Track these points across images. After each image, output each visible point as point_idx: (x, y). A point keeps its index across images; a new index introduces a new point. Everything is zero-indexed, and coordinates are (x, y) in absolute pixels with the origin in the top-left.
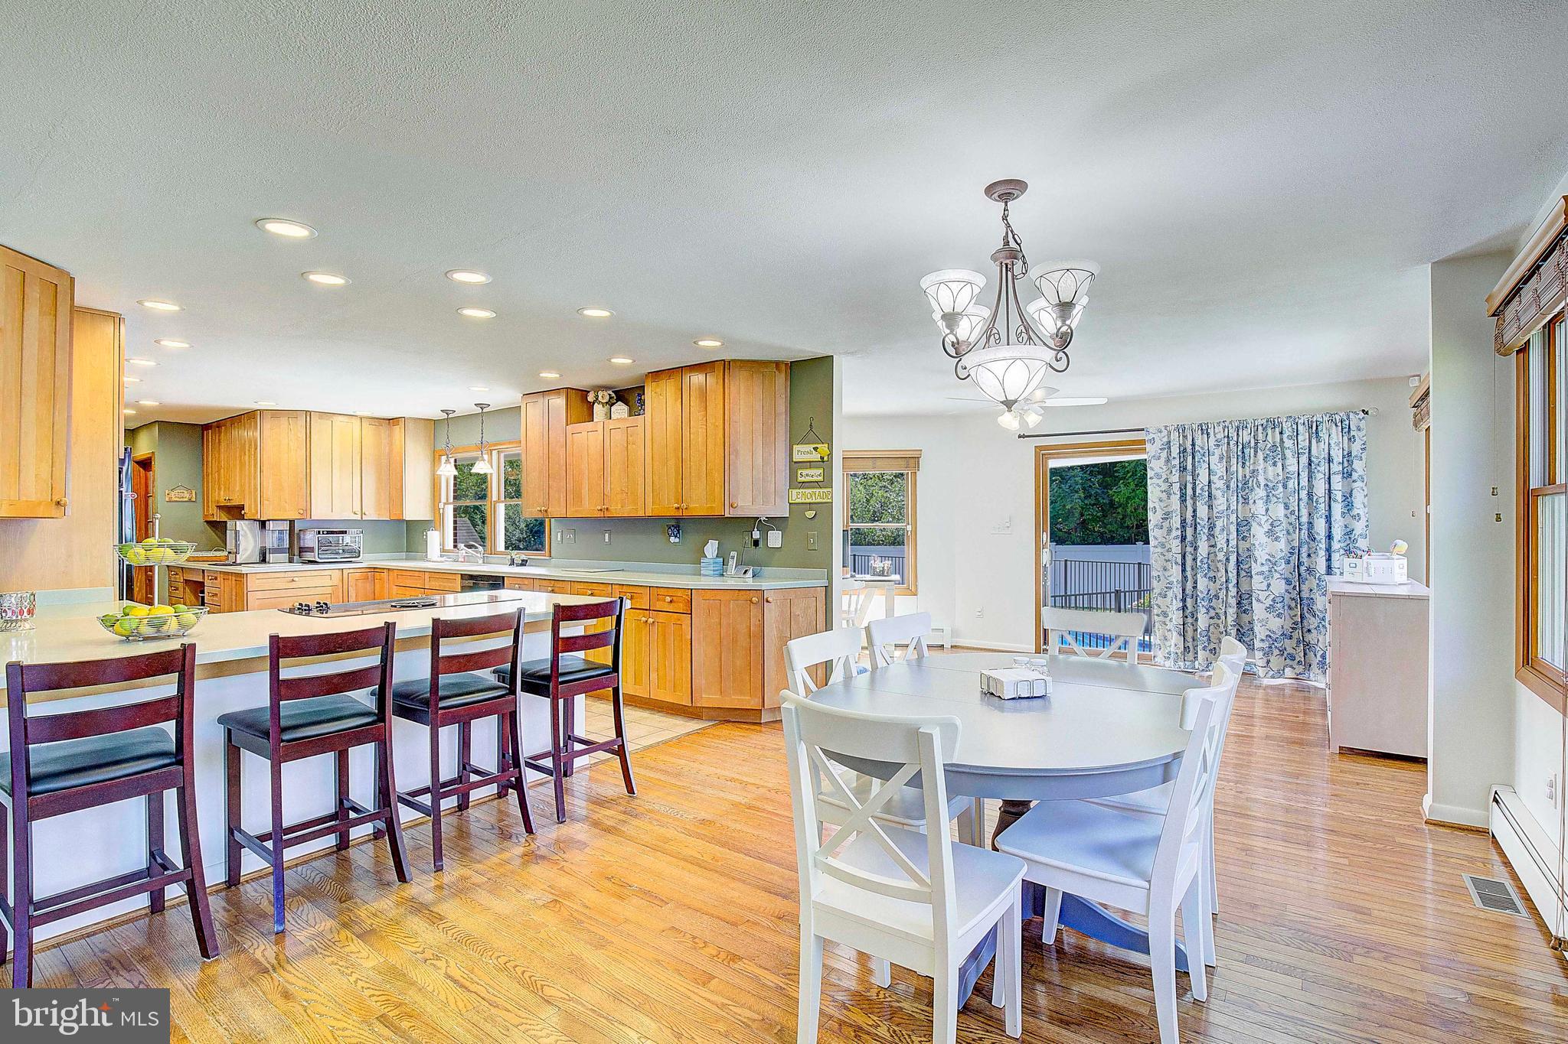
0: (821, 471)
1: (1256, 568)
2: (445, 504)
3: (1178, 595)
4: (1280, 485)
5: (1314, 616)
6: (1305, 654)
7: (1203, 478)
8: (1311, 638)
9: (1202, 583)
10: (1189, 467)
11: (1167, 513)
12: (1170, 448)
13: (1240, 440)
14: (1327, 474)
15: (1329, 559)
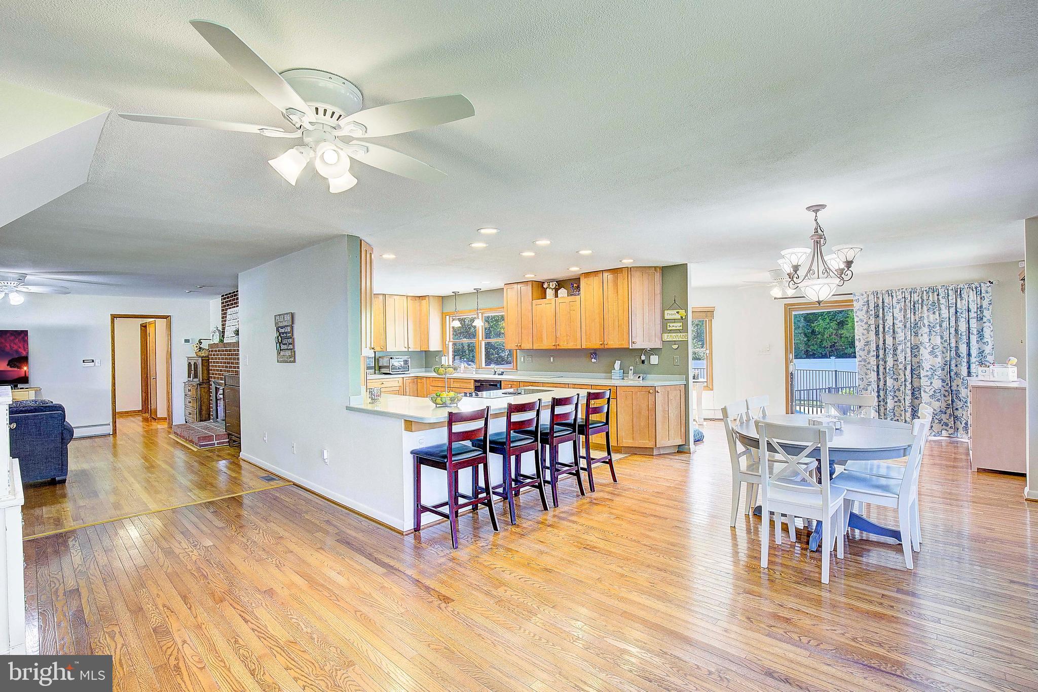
0: (681, 324)
1: (923, 373)
2: (449, 342)
3: (875, 389)
4: (938, 325)
5: (960, 401)
6: (955, 423)
7: (889, 322)
8: (958, 413)
9: (890, 382)
10: (881, 315)
11: (868, 342)
12: (868, 304)
13: (912, 299)
14: (967, 318)
15: (969, 368)
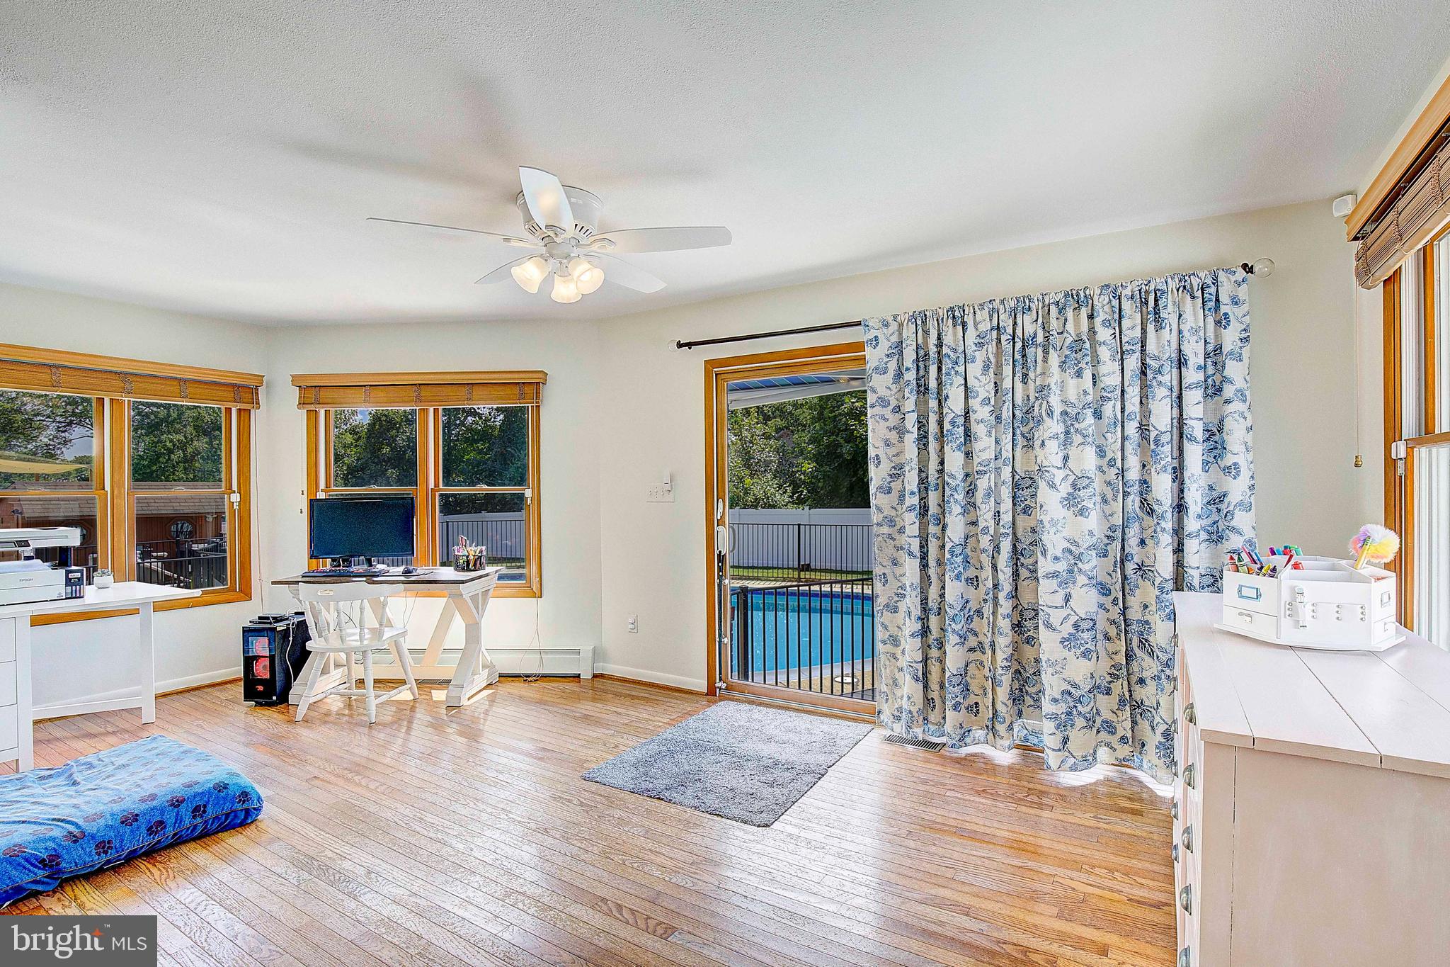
1: (1045, 566)
3: (913, 609)
4: (1089, 412)
5: (1151, 654)
6: (1134, 722)
7: (955, 403)
8: (1146, 694)
9: (954, 591)
10: (933, 384)
11: (898, 467)
12: (901, 353)
13: (1019, 332)
14: (1176, 389)
15: (1179, 550)
